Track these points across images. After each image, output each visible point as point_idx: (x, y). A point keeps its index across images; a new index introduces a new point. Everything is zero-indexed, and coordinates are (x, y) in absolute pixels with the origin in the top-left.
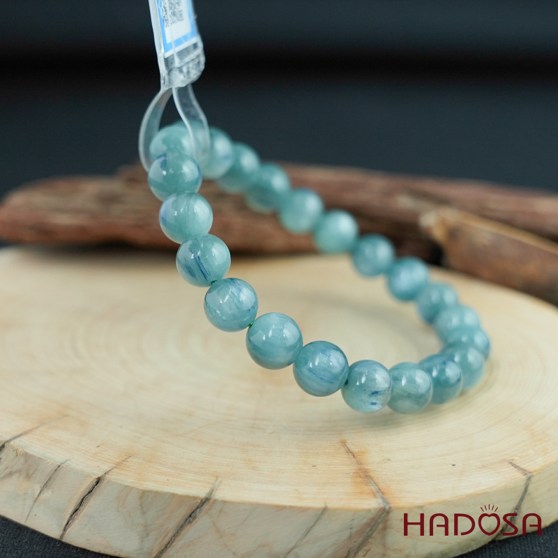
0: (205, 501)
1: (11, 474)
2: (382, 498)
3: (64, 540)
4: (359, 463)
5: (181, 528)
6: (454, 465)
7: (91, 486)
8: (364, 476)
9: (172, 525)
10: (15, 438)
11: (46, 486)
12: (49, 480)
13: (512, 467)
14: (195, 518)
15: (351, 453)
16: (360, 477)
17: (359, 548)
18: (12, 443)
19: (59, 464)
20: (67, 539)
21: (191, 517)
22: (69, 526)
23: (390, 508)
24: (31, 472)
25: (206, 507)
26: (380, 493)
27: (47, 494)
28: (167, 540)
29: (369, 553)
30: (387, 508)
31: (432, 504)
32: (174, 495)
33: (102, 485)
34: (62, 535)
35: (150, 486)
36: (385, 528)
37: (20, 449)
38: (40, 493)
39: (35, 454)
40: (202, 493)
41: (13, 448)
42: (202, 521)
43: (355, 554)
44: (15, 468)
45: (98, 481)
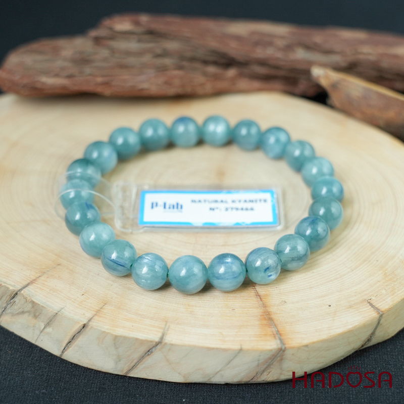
0: (157, 344)
1: (23, 312)
2: (280, 340)
3: (62, 357)
4: (265, 306)
5: (142, 358)
6: (330, 306)
7: (80, 329)
8: (268, 318)
9: (136, 356)
10: (24, 287)
11: (48, 324)
12: (51, 321)
13: (370, 307)
14: (152, 352)
15: (259, 295)
16: (265, 319)
17: (264, 371)
18: (22, 292)
19: (56, 312)
20: (65, 357)
21: (149, 352)
22: (66, 351)
23: (285, 348)
24: (37, 314)
25: (159, 347)
26: (278, 335)
27: (49, 330)
28: (133, 364)
29: (270, 373)
30: (283, 348)
31: (314, 343)
32: (137, 339)
33: (87, 329)
34: (61, 355)
35: (120, 332)
36: (282, 359)
37: (29, 298)
38: (44, 328)
39: (39, 303)
40: (156, 338)
41: (23, 296)
42: (157, 355)
43: (261, 374)
44: (26, 310)
45: (84, 326)
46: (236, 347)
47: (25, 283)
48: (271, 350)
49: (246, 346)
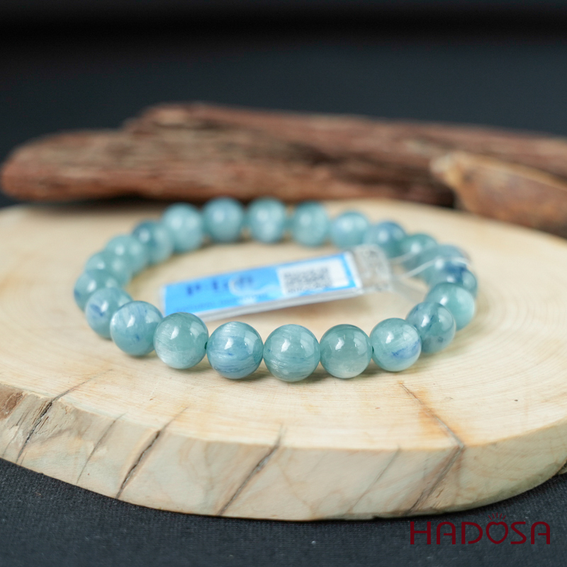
0: (273, 450)
1: (60, 432)
2: (455, 437)
3: (120, 499)
4: (422, 403)
5: (248, 478)
6: (516, 401)
7: (151, 440)
8: (430, 416)
9: (238, 476)
10: (62, 395)
11: (100, 442)
12: (104, 436)
14: (262, 467)
15: (411, 393)
16: (427, 416)
17: (432, 489)
18: (60, 400)
19: (113, 419)
20: (124, 498)
21: (259, 466)
22: (127, 484)
23: (464, 446)
24: (83, 429)
25: (274, 455)
26: (450, 431)
27: (102, 452)
28: (233, 491)
29: (442, 493)
30: (461, 446)
31: (505, 440)
32: (240, 446)
33: (163, 439)
34: (119, 494)
35: (214, 437)
36: (459, 467)
37: (70, 407)
38: (94, 451)
39: (87, 411)
40: (270, 441)
41: (61, 406)
42: (271, 471)
43: (429, 495)
44: (64, 427)
45: (158, 435)
46: (392, 446)
47: (63, 391)
48: (443, 450)
49: (407, 445)
